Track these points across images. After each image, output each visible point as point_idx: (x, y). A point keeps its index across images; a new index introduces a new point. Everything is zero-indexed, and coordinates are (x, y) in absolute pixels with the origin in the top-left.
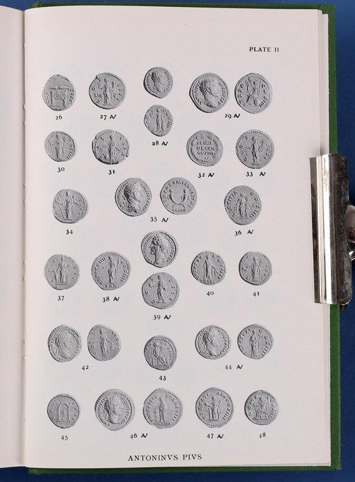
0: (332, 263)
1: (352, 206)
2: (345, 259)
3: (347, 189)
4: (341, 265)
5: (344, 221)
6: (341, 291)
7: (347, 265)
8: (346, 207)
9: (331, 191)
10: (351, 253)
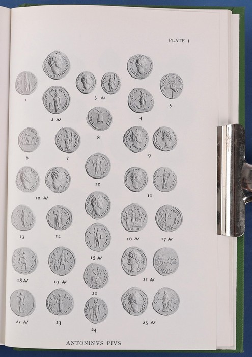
0: (231, 205)
1: (247, 164)
2: (241, 203)
3: (244, 151)
4: (237, 207)
5: (241, 175)
6: (237, 227)
7: (242, 207)
8: (242, 164)
9: (232, 152)
10: (245, 199)
